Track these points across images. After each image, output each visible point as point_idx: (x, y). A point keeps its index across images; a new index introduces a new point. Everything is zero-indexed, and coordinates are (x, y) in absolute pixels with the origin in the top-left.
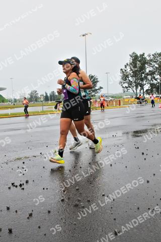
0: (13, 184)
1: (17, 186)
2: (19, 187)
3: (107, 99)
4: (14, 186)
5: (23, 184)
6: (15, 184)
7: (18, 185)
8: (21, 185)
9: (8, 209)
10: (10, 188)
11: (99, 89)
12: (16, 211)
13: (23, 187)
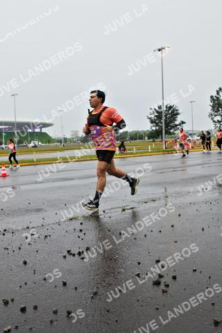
0: (69, 252)
1: (74, 255)
2: (77, 256)
3: (191, 139)
4: (71, 254)
5: (83, 252)
6: (72, 252)
7: (76, 252)
8: (79, 254)
9: (65, 284)
10: (65, 257)
11: (180, 125)
12: (76, 288)
13: (82, 256)
